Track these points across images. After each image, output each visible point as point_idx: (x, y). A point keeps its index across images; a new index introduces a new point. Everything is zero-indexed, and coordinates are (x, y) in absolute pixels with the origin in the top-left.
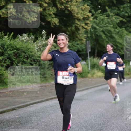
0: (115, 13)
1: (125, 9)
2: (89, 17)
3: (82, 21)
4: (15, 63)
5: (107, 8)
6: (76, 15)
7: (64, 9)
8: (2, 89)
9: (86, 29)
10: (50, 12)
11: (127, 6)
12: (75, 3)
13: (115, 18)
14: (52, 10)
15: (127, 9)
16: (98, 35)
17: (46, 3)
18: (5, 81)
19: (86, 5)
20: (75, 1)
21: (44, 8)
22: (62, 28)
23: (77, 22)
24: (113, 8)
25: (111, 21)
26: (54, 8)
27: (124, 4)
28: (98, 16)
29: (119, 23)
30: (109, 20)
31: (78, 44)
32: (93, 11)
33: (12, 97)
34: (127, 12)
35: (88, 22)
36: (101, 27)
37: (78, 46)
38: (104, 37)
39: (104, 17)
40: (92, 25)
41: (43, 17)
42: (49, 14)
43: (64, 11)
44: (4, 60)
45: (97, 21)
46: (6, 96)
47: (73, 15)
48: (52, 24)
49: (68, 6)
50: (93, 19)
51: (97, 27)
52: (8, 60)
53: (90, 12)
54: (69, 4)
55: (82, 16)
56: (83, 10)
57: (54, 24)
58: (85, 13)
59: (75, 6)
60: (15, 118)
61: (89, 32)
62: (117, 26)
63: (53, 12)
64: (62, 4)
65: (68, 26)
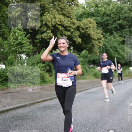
0: (119, 35)
1: (126, 32)
2: (101, 38)
3: (97, 41)
4: (52, 68)
5: (114, 32)
6: (92, 36)
7: (85, 33)
8: (44, 86)
9: (99, 46)
10: (76, 34)
11: (127, 30)
12: (92, 29)
13: (119, 38)
14: (77, 33)
15: (127, 32)
16: (108, 49)
17: (73, 29)
18: (46, 80)
19: (99, 30)
20: (92, 27)
21: (71, 32)
22: (83, 45)
23: (93, 41)
24: (117, 31)
25: (117, 40)
26: (78, 32)
27: (125, 29)
28: (107, 37)
29: (122, 42)
30: (115, 40)
31: (94, 56)
32: (104, 33)
33: (50, 91)
34: (127, 35)
35: (101, 41)
36: (109, 44)
37: (94, 57)
38: (112, 51)
39: (111, 37)
40: (104, 43)
41: (71, 38)
42: (75, 36)
43: (85, 34)
44: (45, 66)
45: (107, 41)
46: (46, 90)
47: (91, 36)
48: (77, 42)
49: (87, 30)
50: (104, 39)
51: (107, 45)
52: (48, 66)
53: (102, 34)
54: (88, 30)
55: (97, 37)
56: (97, 33)
57: (78, 42)
58: (98, 35)
59: (92, 31)
60: (53, 105)
61: (101, 47)
62: (120, 44)
63: (78, 34)
64: (83, 29)
65: (87, 44)
